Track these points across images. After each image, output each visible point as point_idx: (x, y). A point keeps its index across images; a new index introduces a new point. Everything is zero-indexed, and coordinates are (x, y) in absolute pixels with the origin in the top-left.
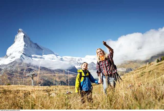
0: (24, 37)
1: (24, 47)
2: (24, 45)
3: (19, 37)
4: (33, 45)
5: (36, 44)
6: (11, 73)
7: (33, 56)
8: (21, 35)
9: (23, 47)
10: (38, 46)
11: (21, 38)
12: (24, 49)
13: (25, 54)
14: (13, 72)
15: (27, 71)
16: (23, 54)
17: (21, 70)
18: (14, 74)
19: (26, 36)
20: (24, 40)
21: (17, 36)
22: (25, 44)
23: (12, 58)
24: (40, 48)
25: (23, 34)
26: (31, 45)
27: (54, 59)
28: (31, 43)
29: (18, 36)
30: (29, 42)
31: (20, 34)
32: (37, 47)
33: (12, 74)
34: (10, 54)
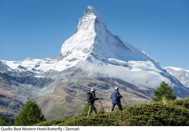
0: (96, 21)
1: (95, 42)
2: (94, 38)
3: (87, 21)
4: (111, 40)
5: (116, 37)
6: (71, 89)
7: (110, 59)
8: (91, 18)
9: (92, 42)
10: (120, 42)
11: (90, 24)
12: (93, 45)
13: (96, 55)
14: (74, 87)
15: (100, 88)
16: (91, 54)
17: (89, 86)
18: (75, 92)
19: (99, 20)
20: (95, 28)
21: (84, 20)
22: (96, 36)
23: (70, 61)
24: (124, 46)
25: (95, 17)
26: (107, 38)
27: (150, 70)
28: (108, 35)
29: (85, 18)
30: (104, 32)
31: (88, 16)
32: (118, 43)
33: (72, 91)
34: (68, 53)
